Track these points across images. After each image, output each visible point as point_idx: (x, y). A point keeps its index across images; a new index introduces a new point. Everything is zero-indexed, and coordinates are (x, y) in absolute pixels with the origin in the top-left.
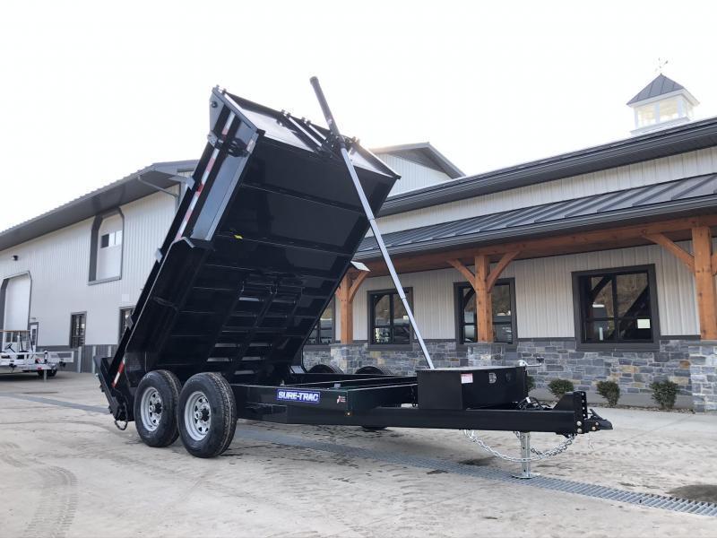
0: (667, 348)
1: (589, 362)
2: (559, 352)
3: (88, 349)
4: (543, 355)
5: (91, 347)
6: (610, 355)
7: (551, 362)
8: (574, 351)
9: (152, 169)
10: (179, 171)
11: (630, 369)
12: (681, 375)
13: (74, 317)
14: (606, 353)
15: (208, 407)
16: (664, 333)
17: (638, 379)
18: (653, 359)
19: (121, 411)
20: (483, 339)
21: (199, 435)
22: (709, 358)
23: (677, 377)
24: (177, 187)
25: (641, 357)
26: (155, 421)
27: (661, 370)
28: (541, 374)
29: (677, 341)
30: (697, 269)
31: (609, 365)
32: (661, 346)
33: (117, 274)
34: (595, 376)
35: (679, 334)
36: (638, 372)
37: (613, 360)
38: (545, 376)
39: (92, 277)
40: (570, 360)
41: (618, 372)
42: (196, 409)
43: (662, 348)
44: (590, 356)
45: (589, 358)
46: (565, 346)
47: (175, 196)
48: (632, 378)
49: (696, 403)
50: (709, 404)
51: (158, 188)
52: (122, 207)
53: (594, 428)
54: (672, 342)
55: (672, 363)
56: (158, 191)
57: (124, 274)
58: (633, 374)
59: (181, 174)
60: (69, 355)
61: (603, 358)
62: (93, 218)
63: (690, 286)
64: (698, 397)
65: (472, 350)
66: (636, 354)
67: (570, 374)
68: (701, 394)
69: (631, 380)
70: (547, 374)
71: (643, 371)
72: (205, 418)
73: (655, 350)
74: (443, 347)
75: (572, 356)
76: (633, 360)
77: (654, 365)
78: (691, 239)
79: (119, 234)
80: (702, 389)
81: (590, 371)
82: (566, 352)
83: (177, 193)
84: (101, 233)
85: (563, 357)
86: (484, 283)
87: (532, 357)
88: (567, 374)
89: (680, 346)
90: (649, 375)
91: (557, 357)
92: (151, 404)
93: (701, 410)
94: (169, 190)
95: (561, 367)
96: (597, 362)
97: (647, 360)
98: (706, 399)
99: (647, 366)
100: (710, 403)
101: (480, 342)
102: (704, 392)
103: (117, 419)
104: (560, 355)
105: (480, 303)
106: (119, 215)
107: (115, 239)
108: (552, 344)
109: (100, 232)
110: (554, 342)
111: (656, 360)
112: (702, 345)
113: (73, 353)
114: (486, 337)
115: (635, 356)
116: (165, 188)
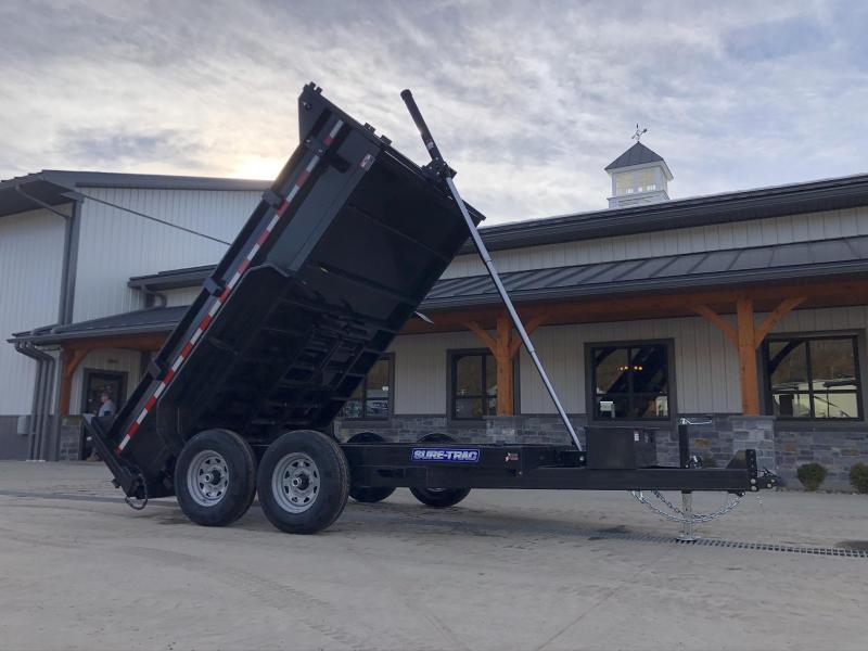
7: (558, 441)
8: (583, 429)
9: (41, 178)
10: (79, 185)
16: (681, 410)
18: (669, 438)
19: (137, 484)
20: (504, 412)
22: (752, 433)
24: (71, 204)
30: (741, 343)
35: (696, 412)
42: (287, 475)
47: (66, 217)
51: (39, 202)
53: (769, 485)
56: (41, 207)
59: (77, 190)
65: (492, 423)
72: (305, 485)
73: (671, 429)
74: (431, 423)
77: (670, 444)
78: (735, 313)
83: (69, 213)
86: (506, 349)
87: (537, 435)
90: (665, 454)
91: (565, 435)
92: (201, 473)
94: (56, 208)
97: (663, 439)
99: (663, 446)
101: (499, 415)
103: (129, 495)
105: (501, 371)
111: (672, 439)
112: (745, 419)
114: (507, 410)
116: (52, 205)
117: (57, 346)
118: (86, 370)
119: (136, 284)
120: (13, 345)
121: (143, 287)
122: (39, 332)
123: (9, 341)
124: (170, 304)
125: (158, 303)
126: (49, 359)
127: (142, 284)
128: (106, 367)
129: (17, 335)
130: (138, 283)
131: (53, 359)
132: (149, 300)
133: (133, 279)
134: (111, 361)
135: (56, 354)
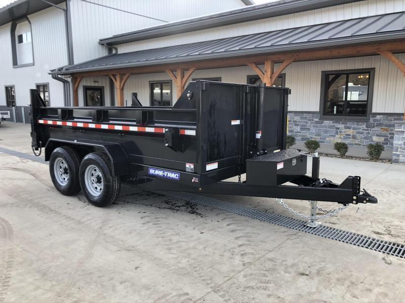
0: (375, 121)
1: (326, 127)
2: (309, 120)
3: (18, 109)
4: (299, 122)
5: (21, 107)
6: (340, 123)
7: (303, 126)
8: (317, 120)
11: (350, 132)
12: (380, 136)
13: (7, 88)
14: (337, 122)
15: (101, 175)
16: (374, 111)
17: (354, 137)
21: (96, 192)
23: (378, 137)
25: (358, 125)
26: (64, 179)
27: (368, 133)
28: (296, 132)
29: (381, 116)
31: (338, 128)
32: (371, 119)
33: (31, 61)
34: (329, 134)
36: (355, 134)
37: (341, 126)
38: (299, 134)
39: (15, 63)
40: (314, 125)
41: (343, 133)
42: (92, 175)
43: (371, 120)
44: (327, 123)
45: (327, 124)
46: (312, 116)
47: (64, 10)
48: (351, 137)
49: (394, 157)
50: (401, 158)
51: (51, 3)
52: (28, 16)
53: (365, 202)
54: (378, 117)
55: (376, 129)
56: (51, 6)
57: (35, 62)
58: (352, 134)
60: (7, 114)
61: (335, 124)
62: (11, 23)
63: (395, 83)
64: (396, 154)
66: (355, 123)
67: (314, 133)
68: (398, 153)
69: (350, 138)
70: (300, 133)
71: (358, 133)
72: (99, 181)
73: (367, 121)
75: (316, 122)
76: (353, 126)
77: (365, 130)
79: (29, 34)
80: (399, 150)
81: (326, 132)
82: (313, 120)
83: (65, 8)
84: (17, 34)
85: (311, 123)
86: (269, 79)
87: (292, 122)
88: (312, 133)
89: (382, 119)
90: (361, 135)
91: (307, 123)
92: (61, 168)
93: (397, 162)
94: (58, 6)
95: (309, 129)
96: (330, 127)
97: (361, 127)
98: (401, 156)
99: (361, 130)
100: (403, 158)
102: (400, 152)
104: (309, 122)
106: (27, 22)
107: (27, 38)
108: (305, 115)
109: (16, 32)
110: (307, 114)
111: (366, 127)
113: (9, 112)
115: (354, 124)
116: (56, 4)
117: (70, 75)
118: (84, 86)
119: (102, 43)
120: (51, 76)
121: (105, 44)
122: (60, 69)
123: (49, 74)
124: (119, 52)
125: (114, 52)
126: (67, 82)
127: (105, 42)
128: (93, 84)
129: (52, 71)
130: (102, 42)
131: (68, 82)
132: (110, 50)
133: (101, 40)
134: (95, 82)
135: (69, 80)
